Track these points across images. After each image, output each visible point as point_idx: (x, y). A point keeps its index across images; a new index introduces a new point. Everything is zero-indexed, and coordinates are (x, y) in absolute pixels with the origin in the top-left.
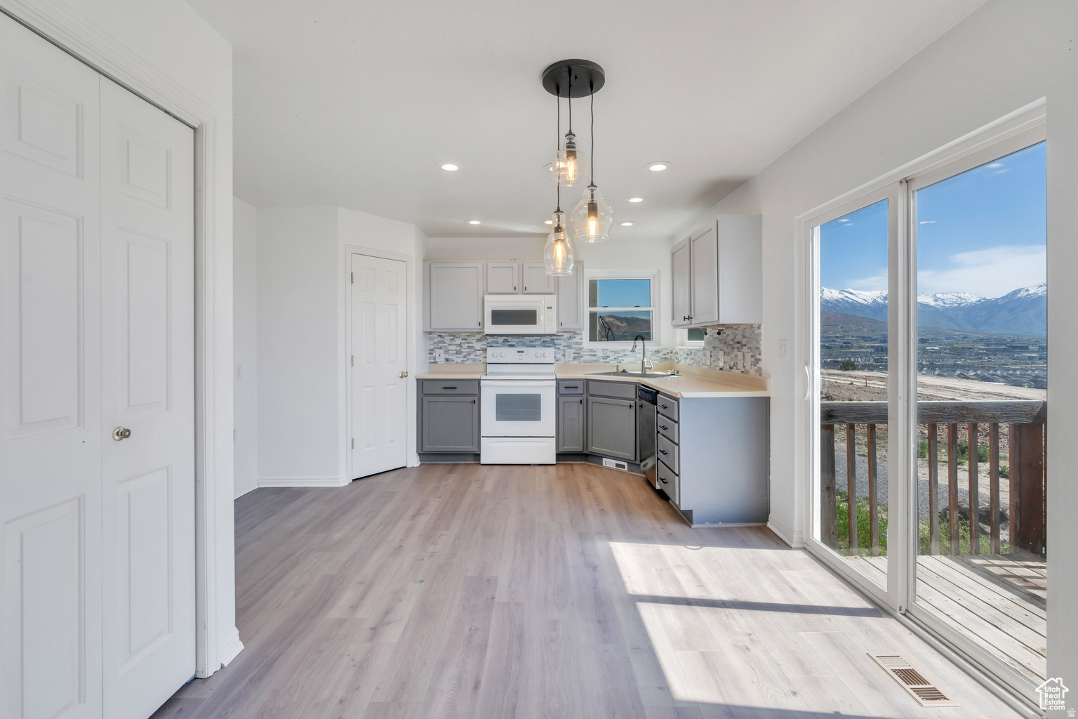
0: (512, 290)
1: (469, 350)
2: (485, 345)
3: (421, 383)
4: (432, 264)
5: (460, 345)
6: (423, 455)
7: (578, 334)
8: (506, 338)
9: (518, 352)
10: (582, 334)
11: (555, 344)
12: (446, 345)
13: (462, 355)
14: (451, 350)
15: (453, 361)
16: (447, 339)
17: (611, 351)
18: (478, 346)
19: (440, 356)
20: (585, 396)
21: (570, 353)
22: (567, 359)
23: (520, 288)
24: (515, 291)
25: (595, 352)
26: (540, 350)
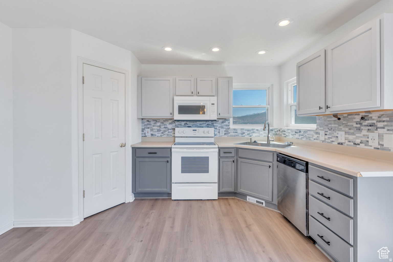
0: (190, 94)
1: (165, 129)
2: (174, 126)
3: (135, 150)
4: (143, 78)
5: (160, 126)
6: (136, 193)
7: (227, 120)
8: (186, 122)
9: (193, 130)
10: (229, 120)
11: (214, 126)
12: (152, 126)
13: (161, 132)
14: (155, 129)
15: (156, 135)
16: (152, 123)
17: (246, 130)
18: (170, 126)
19: (148, 132)
20: (235, 158)
21: (223, 131)
22: (221, 134)
23: (195, 93)
24: (192, 94)
25: (237, 130)
26: (206, 129)
